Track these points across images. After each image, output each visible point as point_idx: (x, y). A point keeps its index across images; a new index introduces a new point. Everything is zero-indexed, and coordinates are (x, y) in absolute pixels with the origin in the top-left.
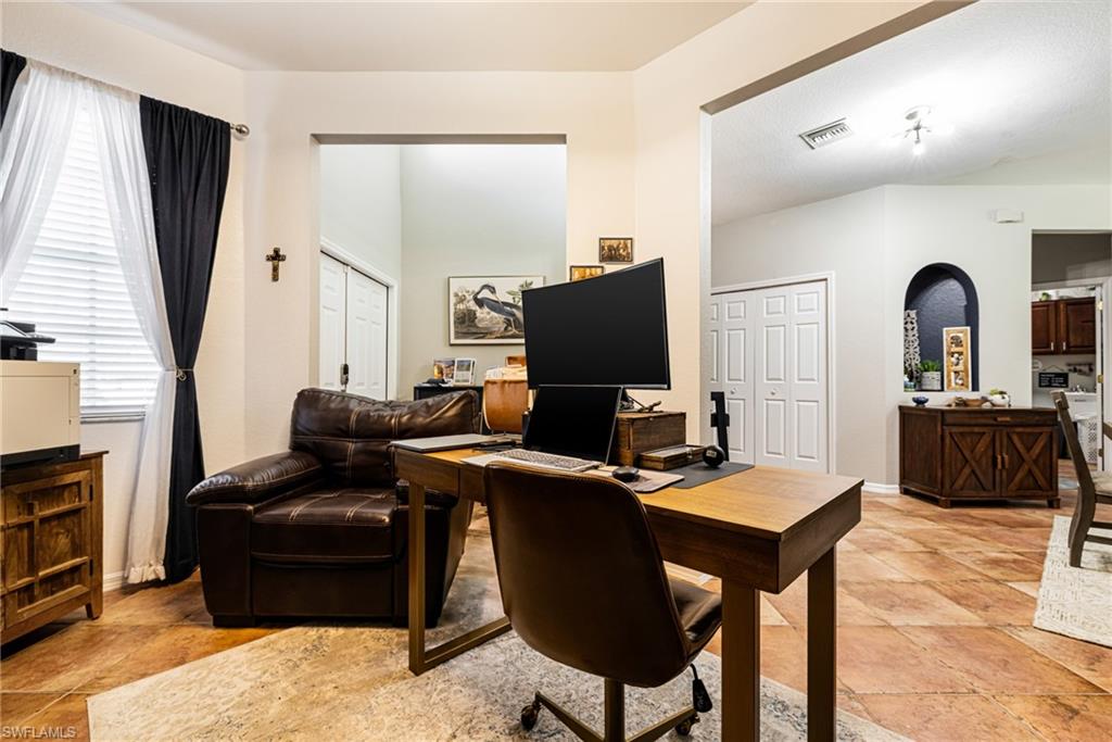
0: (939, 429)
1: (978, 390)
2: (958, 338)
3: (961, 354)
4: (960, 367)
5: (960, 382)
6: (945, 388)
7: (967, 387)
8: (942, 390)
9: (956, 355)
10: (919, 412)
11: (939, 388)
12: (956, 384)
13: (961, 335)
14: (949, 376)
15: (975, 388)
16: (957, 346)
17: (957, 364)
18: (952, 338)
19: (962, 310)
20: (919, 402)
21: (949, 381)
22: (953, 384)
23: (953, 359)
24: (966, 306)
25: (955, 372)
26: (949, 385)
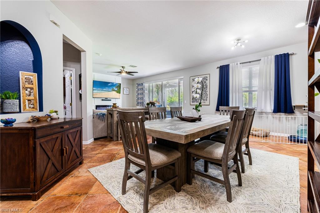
0: (31, 142)
1: (42, 111)
2: (30, 79)
3: (32, 89)
4: (32, 97)
5: (32, 106)
6: (22, 111)
7: (36, 109)
8: (20, 112)
9: (29, 90)
10: (9, 131)
11: (18, 110)
12: (29, 107)
13: (31, 77)
14: (24, 102)
15: (41, 109)
16: (29, 84)
17: (30, 95)
18: (26, 78)
19: (31, 63)
20: (8, 122)
21: (25, 106)
22: (27, 108)
23: (27, 92)
24: (33, 61)
25: (28, 100)
26: (25, 109)
